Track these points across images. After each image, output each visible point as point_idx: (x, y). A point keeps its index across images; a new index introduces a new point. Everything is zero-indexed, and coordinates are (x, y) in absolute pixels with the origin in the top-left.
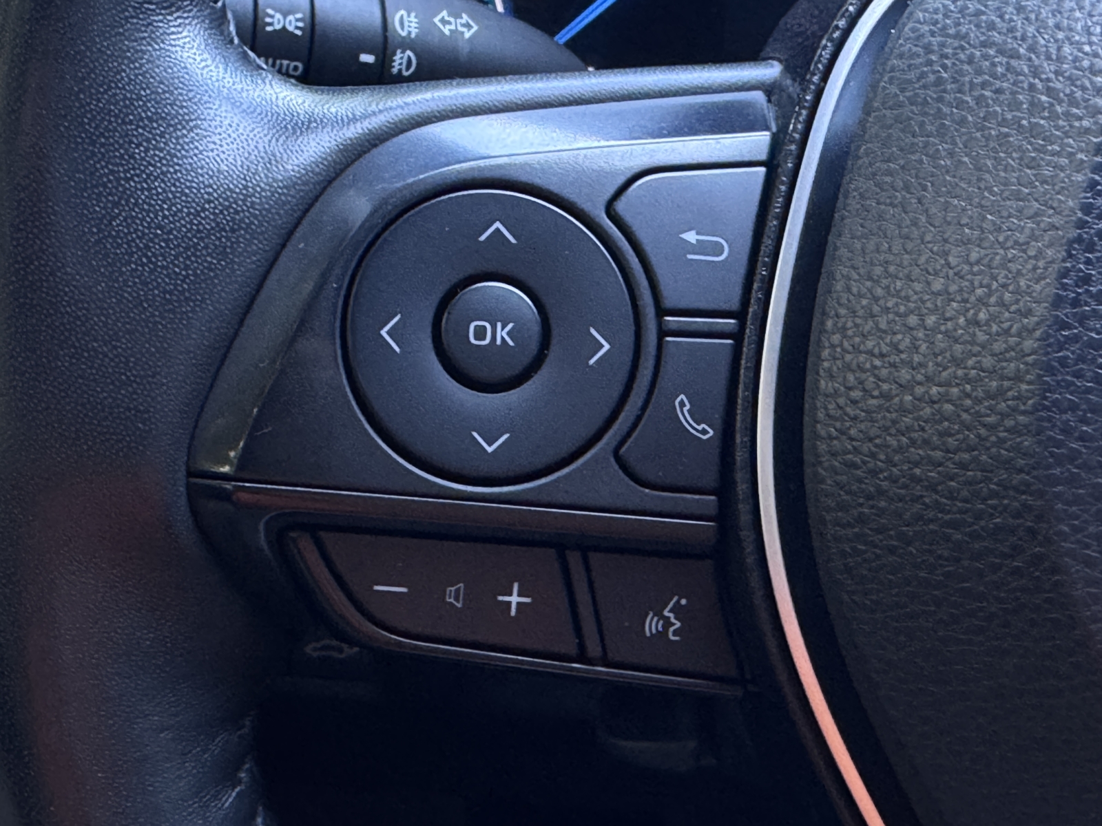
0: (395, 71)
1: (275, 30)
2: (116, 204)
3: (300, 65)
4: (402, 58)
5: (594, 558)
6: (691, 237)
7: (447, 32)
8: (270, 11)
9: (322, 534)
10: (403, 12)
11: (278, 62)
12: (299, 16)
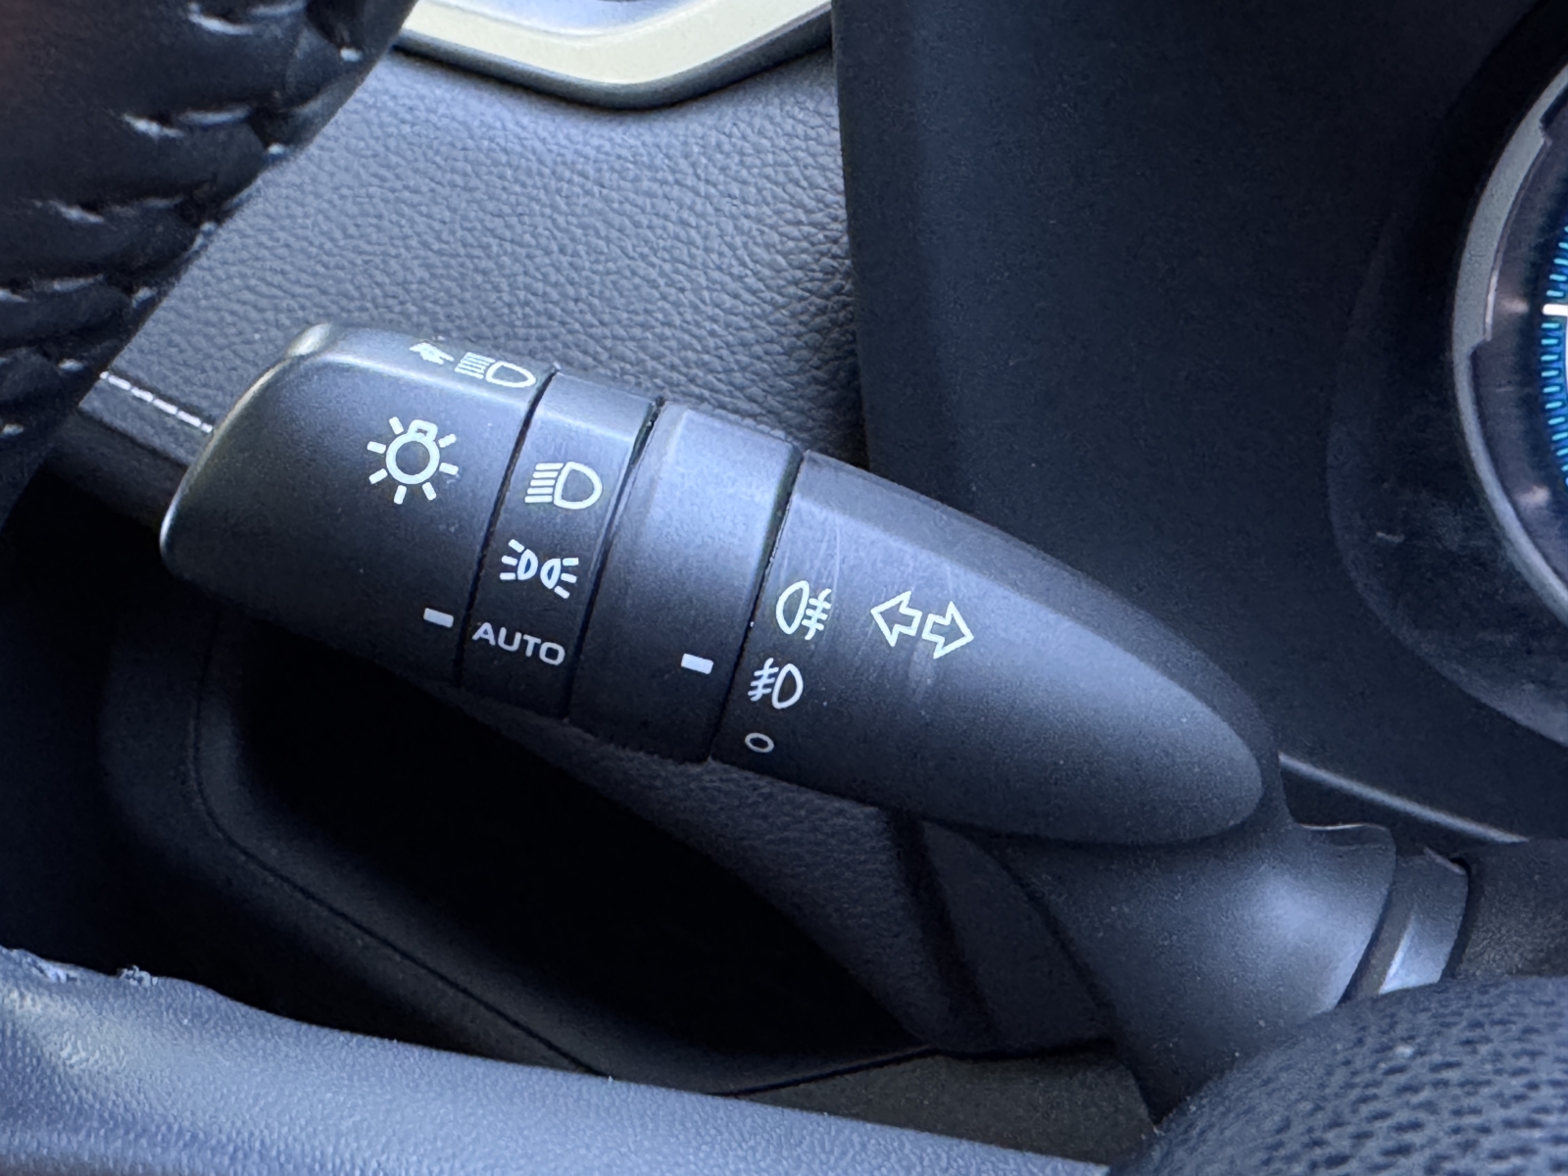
0: (757, 695)
1: (517, 580)
3: (561, 652)
4: (775, 675)
7: (892, 640)
8: (514, 544)
10: (804, 585)
11: (518, 636)
12: (573, 562)
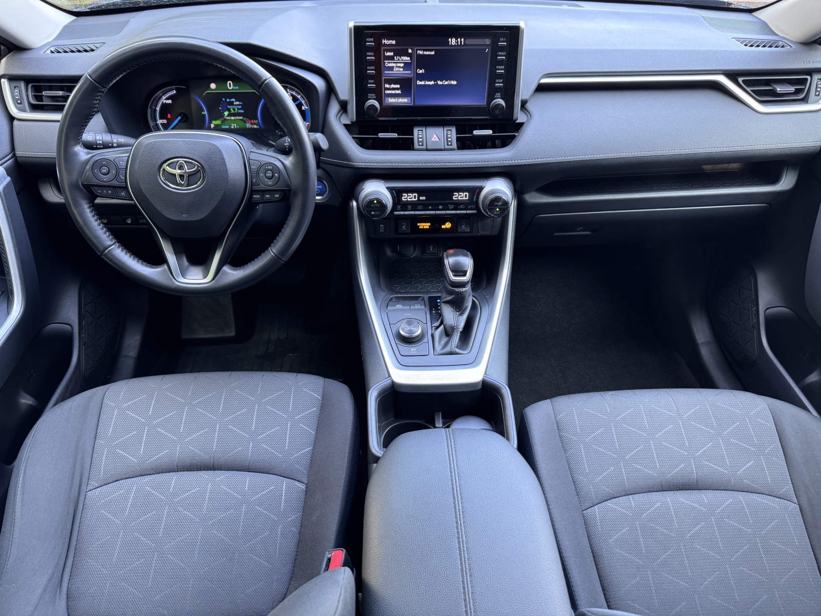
5: (116, 188)
9: (93, 187)
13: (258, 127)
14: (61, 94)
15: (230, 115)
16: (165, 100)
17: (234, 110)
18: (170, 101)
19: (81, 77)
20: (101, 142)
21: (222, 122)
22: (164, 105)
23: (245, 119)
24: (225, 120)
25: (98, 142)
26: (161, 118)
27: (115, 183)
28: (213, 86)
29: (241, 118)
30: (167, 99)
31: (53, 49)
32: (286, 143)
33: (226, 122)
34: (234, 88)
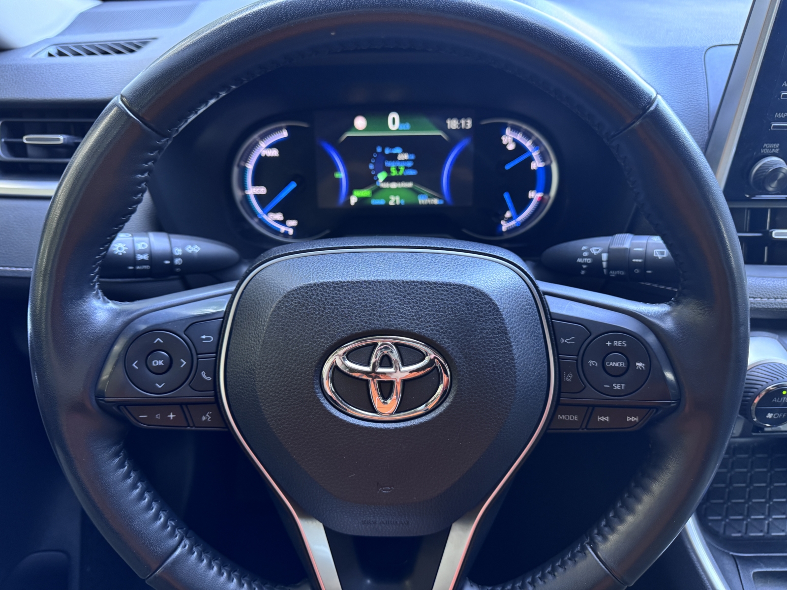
2: (71, 344)
3: (149, 267)
5: (188, 406)
6: (204, 337)
7: (191, 252)
9: (127, 407)
12: (147, 255)
13: (441, 202)
14: (61, 142)
15: (389, 179)
16: (265, 149)
17: (398, 169)
18: (274, 153)
19: (104, 103)
20: (145, 257)
21: (374, 193)
22: (262, 160)
23: (419, 188)
24: (379, 189)
25: (140, 257)
26: (255, 183)
27: (186, 392)
28: (360, 123)
29: (410, 185)
30: (271, 146)
31: (53, 51)
32: (583, 257)
33: (380, 194)
34: (403, 127)
